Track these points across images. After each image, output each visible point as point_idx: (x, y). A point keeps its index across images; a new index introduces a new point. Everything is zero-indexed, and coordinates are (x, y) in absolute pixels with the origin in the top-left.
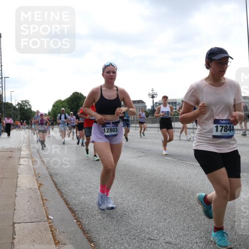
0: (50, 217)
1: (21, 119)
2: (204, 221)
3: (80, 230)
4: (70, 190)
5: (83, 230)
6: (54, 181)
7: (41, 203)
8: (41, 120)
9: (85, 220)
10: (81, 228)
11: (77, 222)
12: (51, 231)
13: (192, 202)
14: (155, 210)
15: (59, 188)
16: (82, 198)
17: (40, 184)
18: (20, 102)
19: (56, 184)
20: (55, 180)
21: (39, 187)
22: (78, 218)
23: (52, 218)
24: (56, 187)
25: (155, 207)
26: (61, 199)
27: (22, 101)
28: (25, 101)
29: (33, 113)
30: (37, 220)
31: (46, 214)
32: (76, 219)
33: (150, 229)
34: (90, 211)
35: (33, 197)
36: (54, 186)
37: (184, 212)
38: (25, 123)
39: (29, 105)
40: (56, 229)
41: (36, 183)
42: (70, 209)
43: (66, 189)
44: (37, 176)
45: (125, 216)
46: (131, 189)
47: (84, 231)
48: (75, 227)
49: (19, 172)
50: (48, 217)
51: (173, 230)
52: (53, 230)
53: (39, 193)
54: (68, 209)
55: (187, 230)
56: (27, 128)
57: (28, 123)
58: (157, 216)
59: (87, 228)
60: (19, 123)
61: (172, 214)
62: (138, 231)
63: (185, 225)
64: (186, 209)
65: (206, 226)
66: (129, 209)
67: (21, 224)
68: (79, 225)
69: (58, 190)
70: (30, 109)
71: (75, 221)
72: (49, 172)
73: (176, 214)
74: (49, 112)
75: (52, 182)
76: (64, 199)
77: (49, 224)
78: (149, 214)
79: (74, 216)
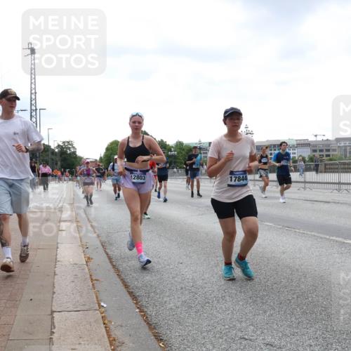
0: (102, 304)
1: (62, 167)
2: (321, 314)
3: (144, 324)
4: (129, 267)
5: (148, 323)
6: (107, 254)
7: (91, 284)
8: (87, 170)
9: (151, 309)
10: (145, 321)
11: (140, 312)
12: (104, 324)
13: (303, 287)
14: (250, 298)
15: (114, 263)
16: (147, 278)
17: (89, 258)
18: (61, 144)
19: (110, 258)
20: (110, 253)
21: (86, 262)
22: (142, 306)
23: (105, 306)
24: (111, 262)
26: (118, 280)
27: (64, 142)
28: (68, 142)
29: (78, 160)
30: (83, 308)
31: (98, 301)
32: (138, 308)
33: (244, 324)
34: (158, 296)
35: (79, 275)
36: (107, 260)
37: (292, 301)
38: (67, 173)
39: (74, 147)
40: (110, 322)
41: (83, 256)
42: (131, 294)
43: (124, 265)
44: (85, 248)
45: (207, 305)
46: (216, 266)
47: (151, 325)
48: (137, 319)
49: (59, 241)
50: (100, 306)
51: (275, 327)
52: (106, 322)
53: (87, 270)
54: (127, 293)
55: (297, 328)
56: (70, 180)
57: (72, 173)
58: (253, 307)
59: (154, 321)
60: (59, 173)
61: (274, 303)
62: (227, 327)
63: (293, 319)
64: (295, 296)
66: (212, 296)
67: (63, 313)
68: (143, 316)
69: (114, 266)
70: (74, 153)
71: (137, 310)
72: (100, 241)
73: (281, 303)
74: (101, 158)
75: (105, 255)
76: (122, 280)
77: (102, 313)
78: (241, 303)
79: (136, 303)
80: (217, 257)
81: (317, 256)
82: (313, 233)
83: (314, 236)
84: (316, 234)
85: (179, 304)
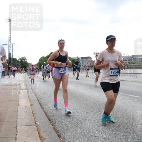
0: (37, 123)
1: (21, 67)
2: (125, 126)
3: (54, 131)
4: (48, 108)
5: (55, 130)
6: (39, 103)
7: (32, 115)
8: (32, 69)
9: (57, 125)
10: (54, 130)
11: (52, 126)
12: (38, 131)
13: (118, 115)
14: (97, 120)
15: (42, 106)
16: (55, 112)
17: (32, 104)
18: (21, 58)
19: (40, 104)
20: (40, 102)
21: (31, 106)
22: (53, 123)
23: (38, 123)
24: (41, 106)
25: (97, 118)
28: (24, 57)
29: (28, 64)
30: (29, 124)
31: (35, 121)
32: (51, 124)
33: (94, 130)
34: (60, 119)
35: (28, 111)
36: (39, 105)
38: (23, 70)
39: (26, 59)
40: (40, 130)
41: (29, 104)
42: (49, 118)
43: (46, 107)
44: (30, 100)
45: (79, 123)
46: (83, 107)
48: (51, 129)
49: (20, 98)
50: (36, 124)
51: (107, 131)
52: (38, 130)
53: (31, 109)
54: (47, 118)
55: (115, 132)
57: (25, 70)
58: (98, 123)
59: (58, 129)
60: (20, 70)
62: (87, 131)
64: (115, 119)
65: (126, 129)
66: (82, 119)
67: (21, 127)
69: (42, 108)
70: (26, 62)
75: (38, 103)
76: (45, 113)
77: (37, 127)
78: (93, 122)
79: (51, 122)
80: (84, 103)
81: (124, 102)
82: (122, 94)
83: (123, 94)
84: (124, 94)
85: (68, 122)
